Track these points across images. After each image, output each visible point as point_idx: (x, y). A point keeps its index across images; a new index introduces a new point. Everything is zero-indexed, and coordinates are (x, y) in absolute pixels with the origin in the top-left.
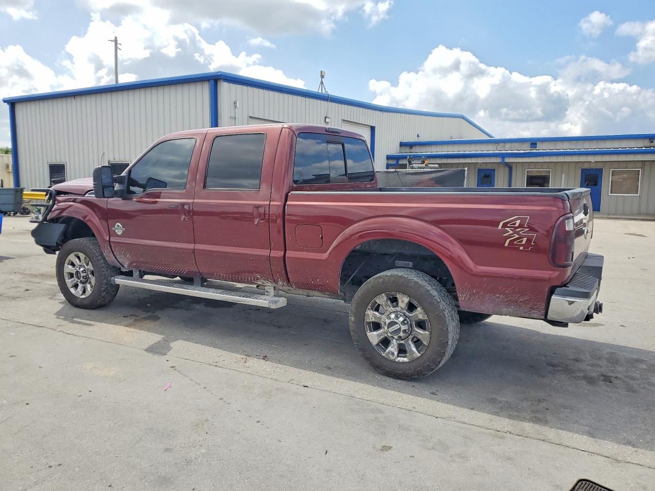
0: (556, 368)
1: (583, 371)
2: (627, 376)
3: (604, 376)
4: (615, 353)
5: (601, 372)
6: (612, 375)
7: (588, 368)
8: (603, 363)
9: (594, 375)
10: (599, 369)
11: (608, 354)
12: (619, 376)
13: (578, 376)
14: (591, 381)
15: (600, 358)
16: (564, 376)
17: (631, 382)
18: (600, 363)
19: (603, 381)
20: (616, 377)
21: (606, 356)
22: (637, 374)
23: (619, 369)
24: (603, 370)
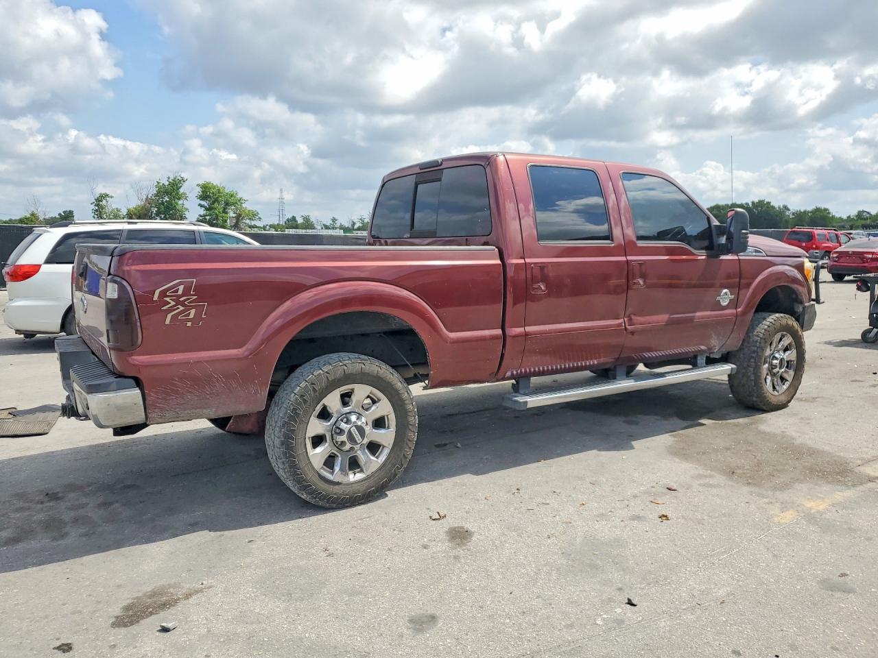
0: (122, 485)
1: (88, 494)
2: (29, 508)
3: (58, 499)
4: (55, 539)
5: (66, 502)
6: (48, 504)
7: (84, 500)
8: (67, 516)
9: (71, 495)
10: (68, 504)
11: (67, 534)
12: (39, 506)
13: (89, 486)
14: (72, 487)
15: (76, 520)
16: (106, 481)
17: (21, 504)
18: (72, 514)
19: (58, 492)
20: (42, 503)
21: (67, 529)
22: (14, 518)
23: (41, 516)
24: (62, 505)
